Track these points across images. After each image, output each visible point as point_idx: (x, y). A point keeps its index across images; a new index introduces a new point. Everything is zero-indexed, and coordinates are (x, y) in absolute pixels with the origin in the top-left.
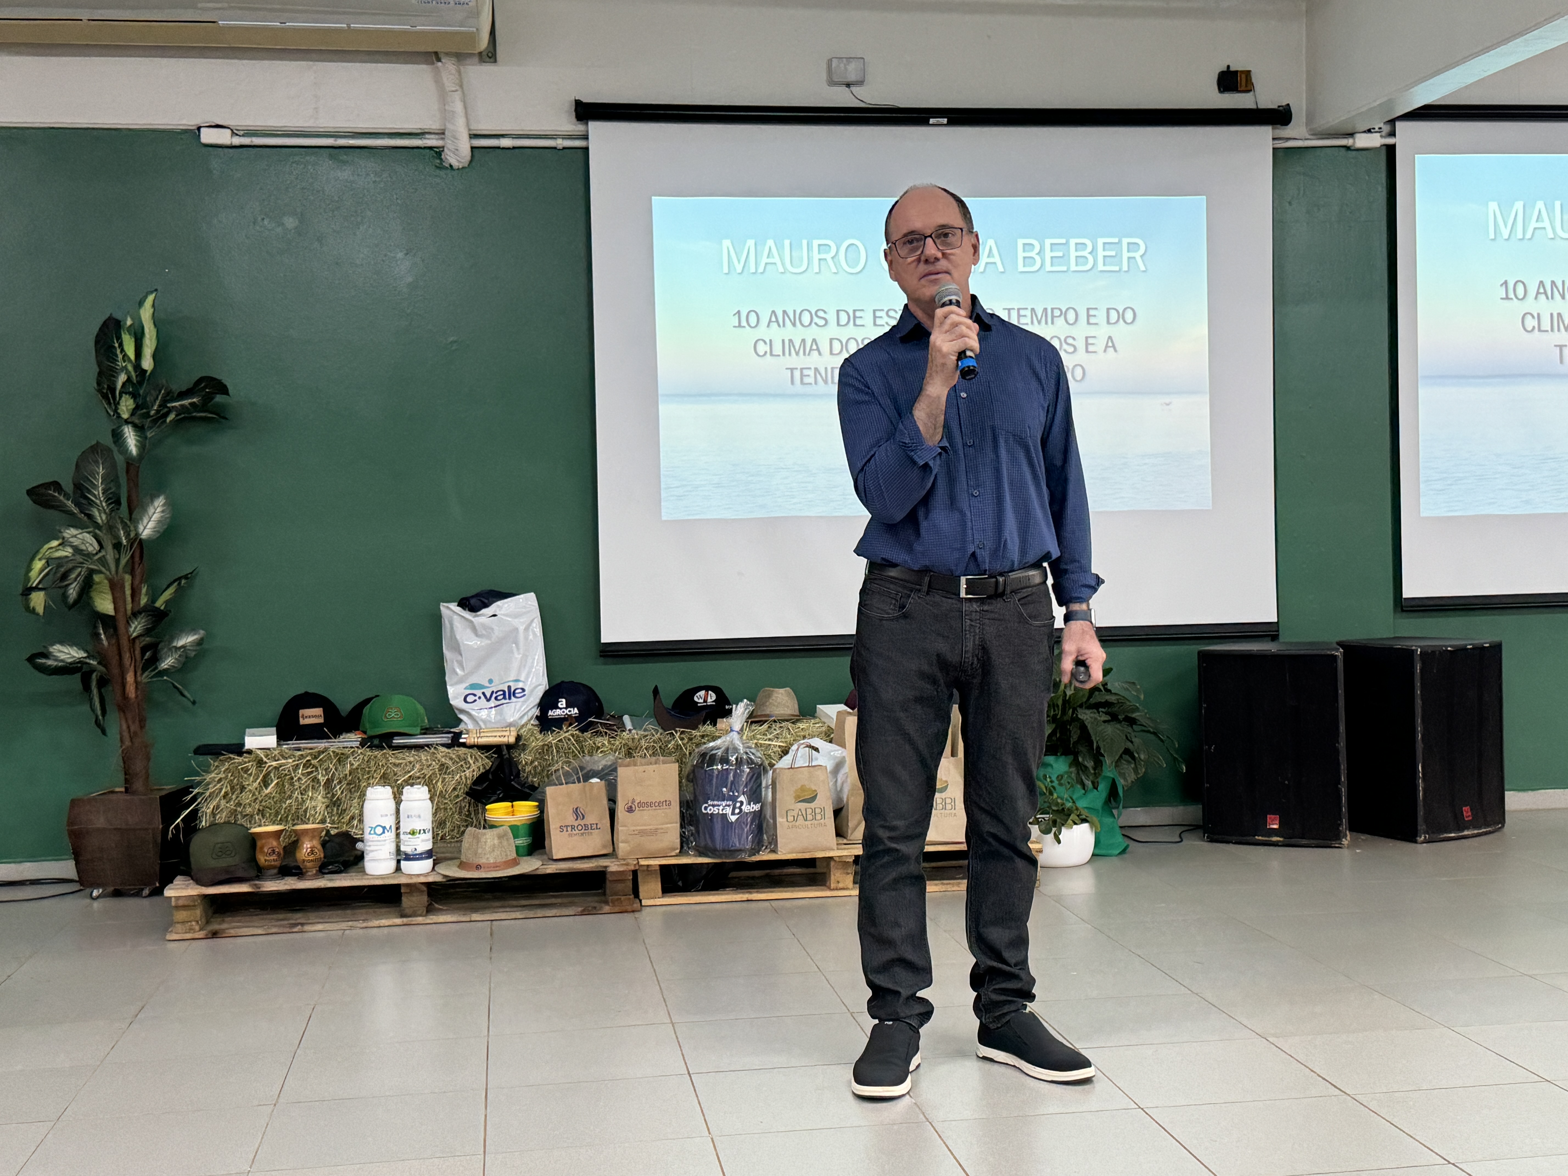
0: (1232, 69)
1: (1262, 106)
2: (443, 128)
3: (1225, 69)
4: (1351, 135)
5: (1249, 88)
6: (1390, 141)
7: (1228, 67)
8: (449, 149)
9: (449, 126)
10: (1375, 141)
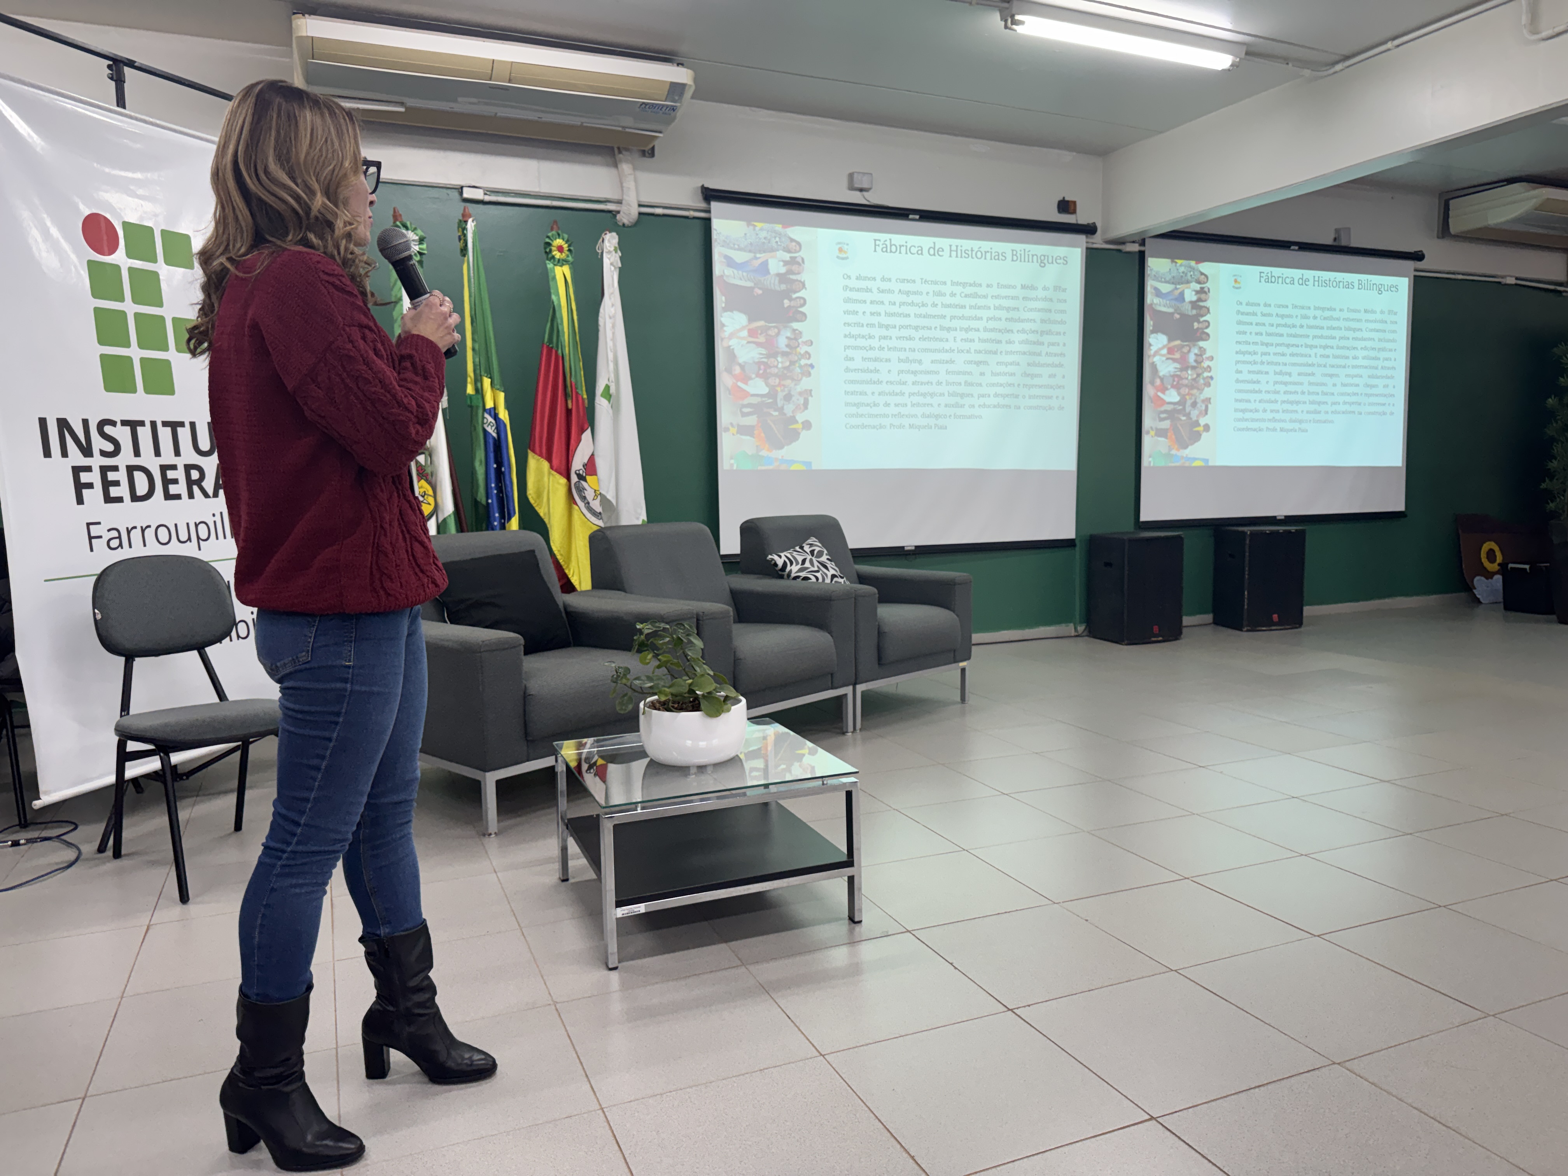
0: (1067, 199)
1: (1080, 222)
2: (621, 198)
3: (1062, 199)
4: (1124, 243)
5: (1074, 212)
6: (1142, 248)
7: (1064, 198)
8: (624, 213)
9: (625, 197)
10: (1136, 248)
